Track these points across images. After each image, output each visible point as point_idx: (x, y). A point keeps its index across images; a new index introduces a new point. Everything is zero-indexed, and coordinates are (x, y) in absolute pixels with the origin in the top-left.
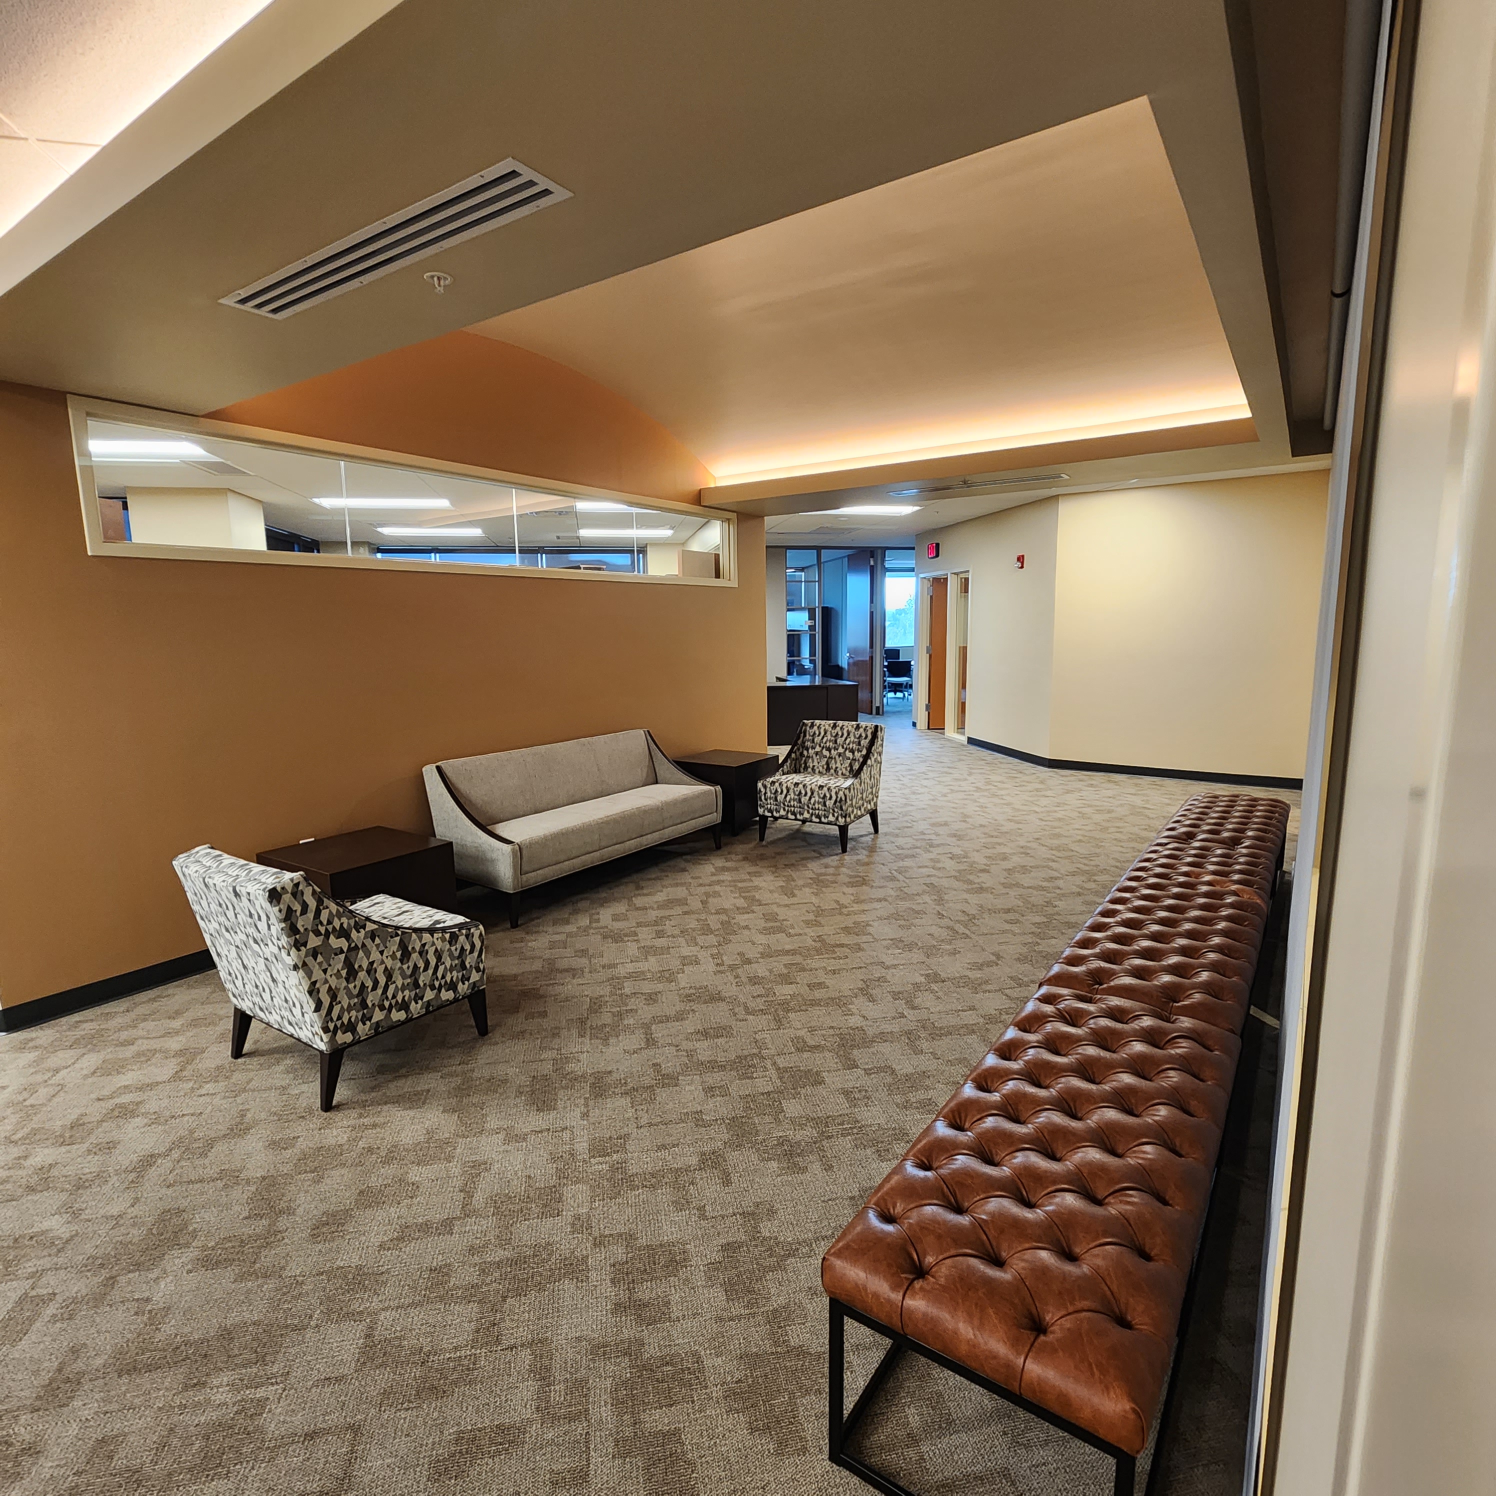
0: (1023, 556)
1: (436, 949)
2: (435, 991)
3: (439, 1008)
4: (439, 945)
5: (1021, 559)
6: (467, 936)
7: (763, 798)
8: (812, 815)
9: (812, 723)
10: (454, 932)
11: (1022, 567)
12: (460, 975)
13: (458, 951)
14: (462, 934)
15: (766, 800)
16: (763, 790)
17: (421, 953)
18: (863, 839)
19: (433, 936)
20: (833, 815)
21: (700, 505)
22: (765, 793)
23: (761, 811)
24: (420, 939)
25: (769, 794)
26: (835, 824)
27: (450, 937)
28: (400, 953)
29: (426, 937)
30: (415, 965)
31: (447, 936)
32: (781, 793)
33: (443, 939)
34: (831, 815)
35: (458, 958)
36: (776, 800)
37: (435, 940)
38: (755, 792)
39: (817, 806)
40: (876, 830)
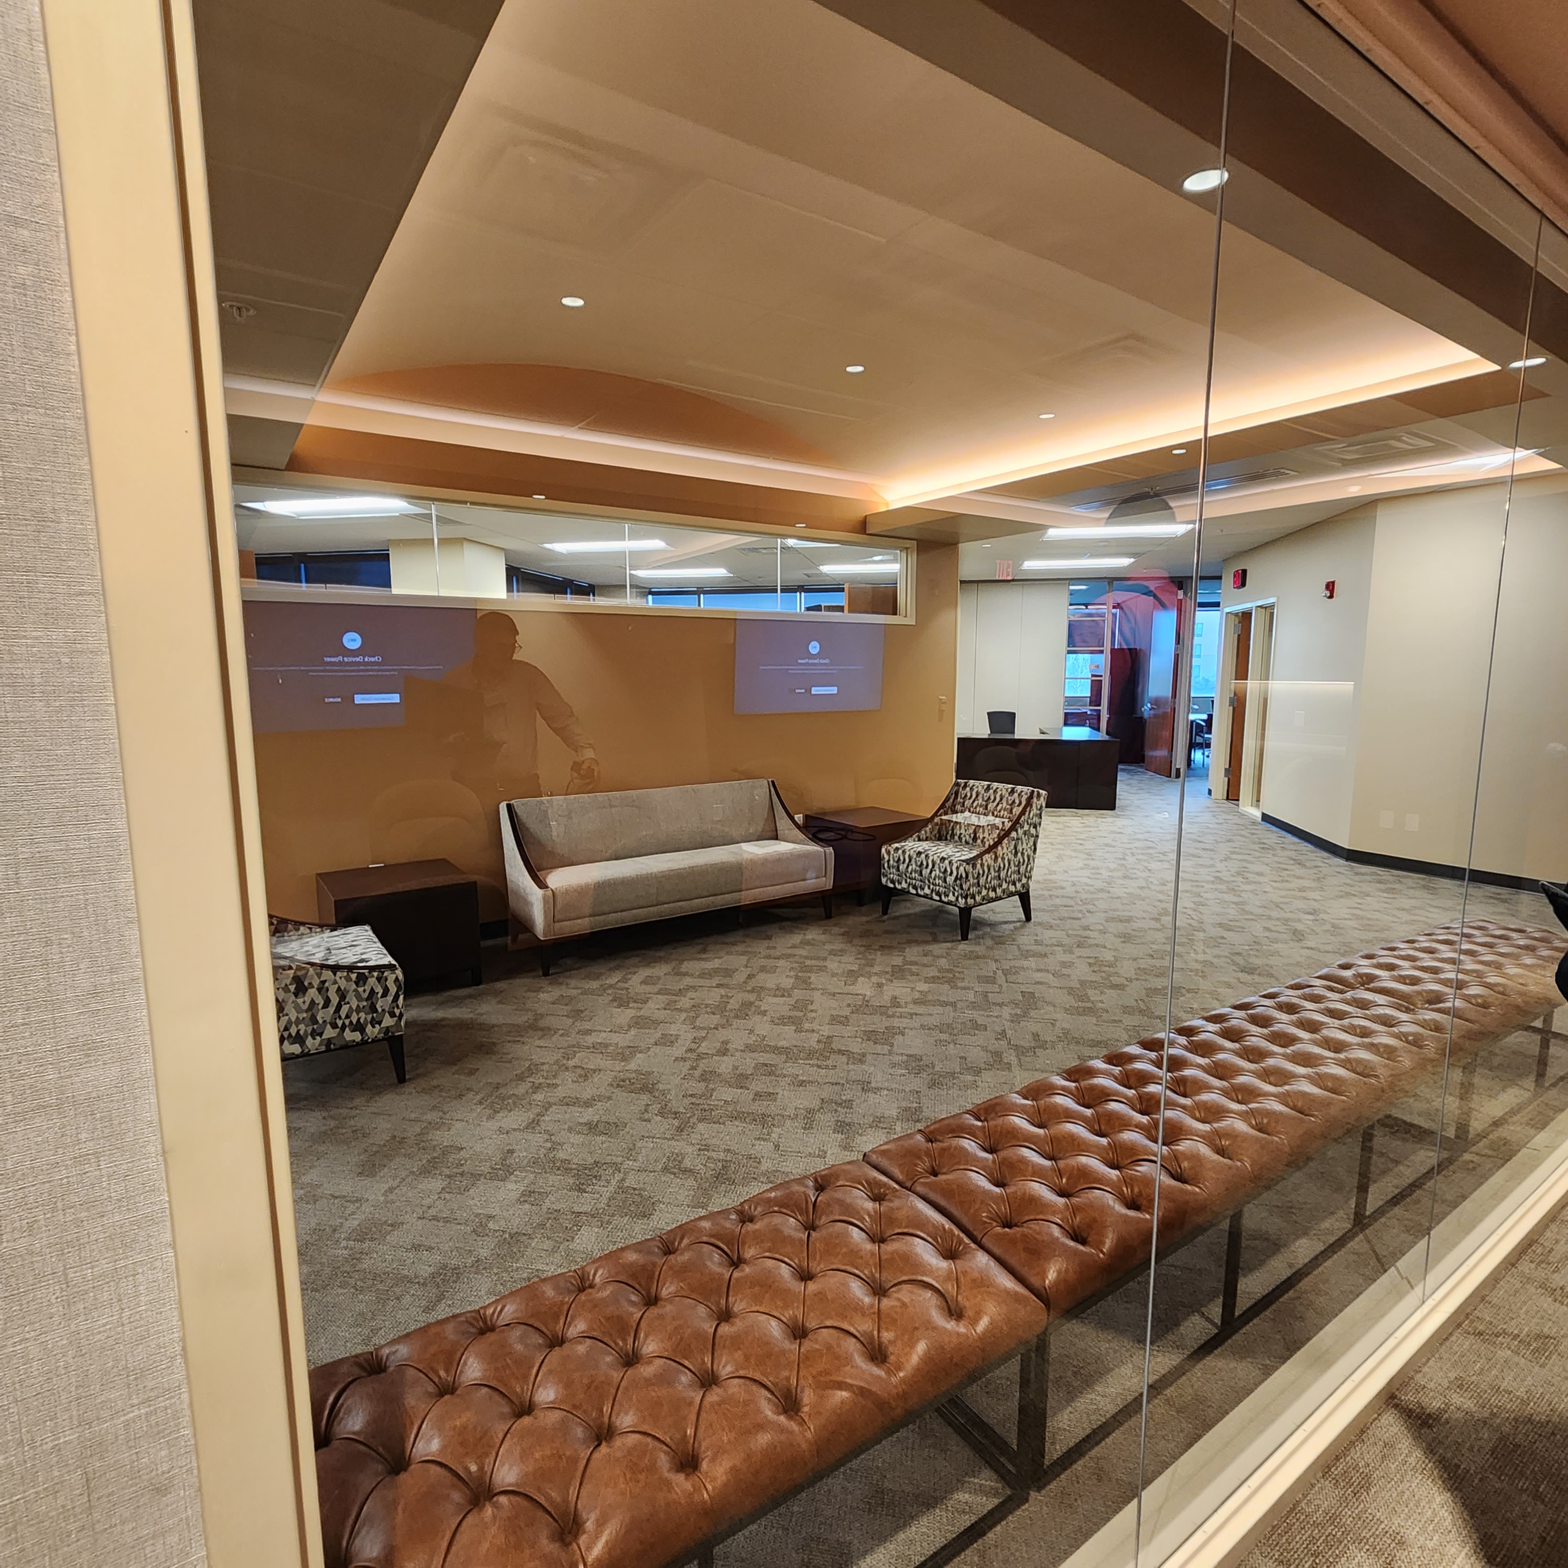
0: (1333, 583)
1: (339, 988)
2: (338, 1030)
3: (342, 1048)
4: (343, 984)
5: (1330, 587)
6: (379, 979)
7: (886, 865)
8: (932, 891)
9: (966, 783)
10: (364, 973)
11: (1331, 597)
12: (369, 1017)
13: (367, 992)
14: (373, 976)
15: (889, 868)
16: (886, 857)
17: (319, 990)
18: (1004, 926)
19: (335, 975)
20: (954, 895)
21: (864, 533)
22: (889, 861)
23: (884, 880)
24: (319, 975)
25: (891, 862)
26: (955, 905)
27: (357, 977)
28: (294, 986)
29: (327, 975)
30: (313, 1002)
31: (354, 976)
32: (904, 862)
33: (348, 979)
34: (951, 894)
35: (367, 1000)
36: (898, 870)
37: (338, 978)
38: (880, 858)
39: (937, 881)
40: (1028, 918)
